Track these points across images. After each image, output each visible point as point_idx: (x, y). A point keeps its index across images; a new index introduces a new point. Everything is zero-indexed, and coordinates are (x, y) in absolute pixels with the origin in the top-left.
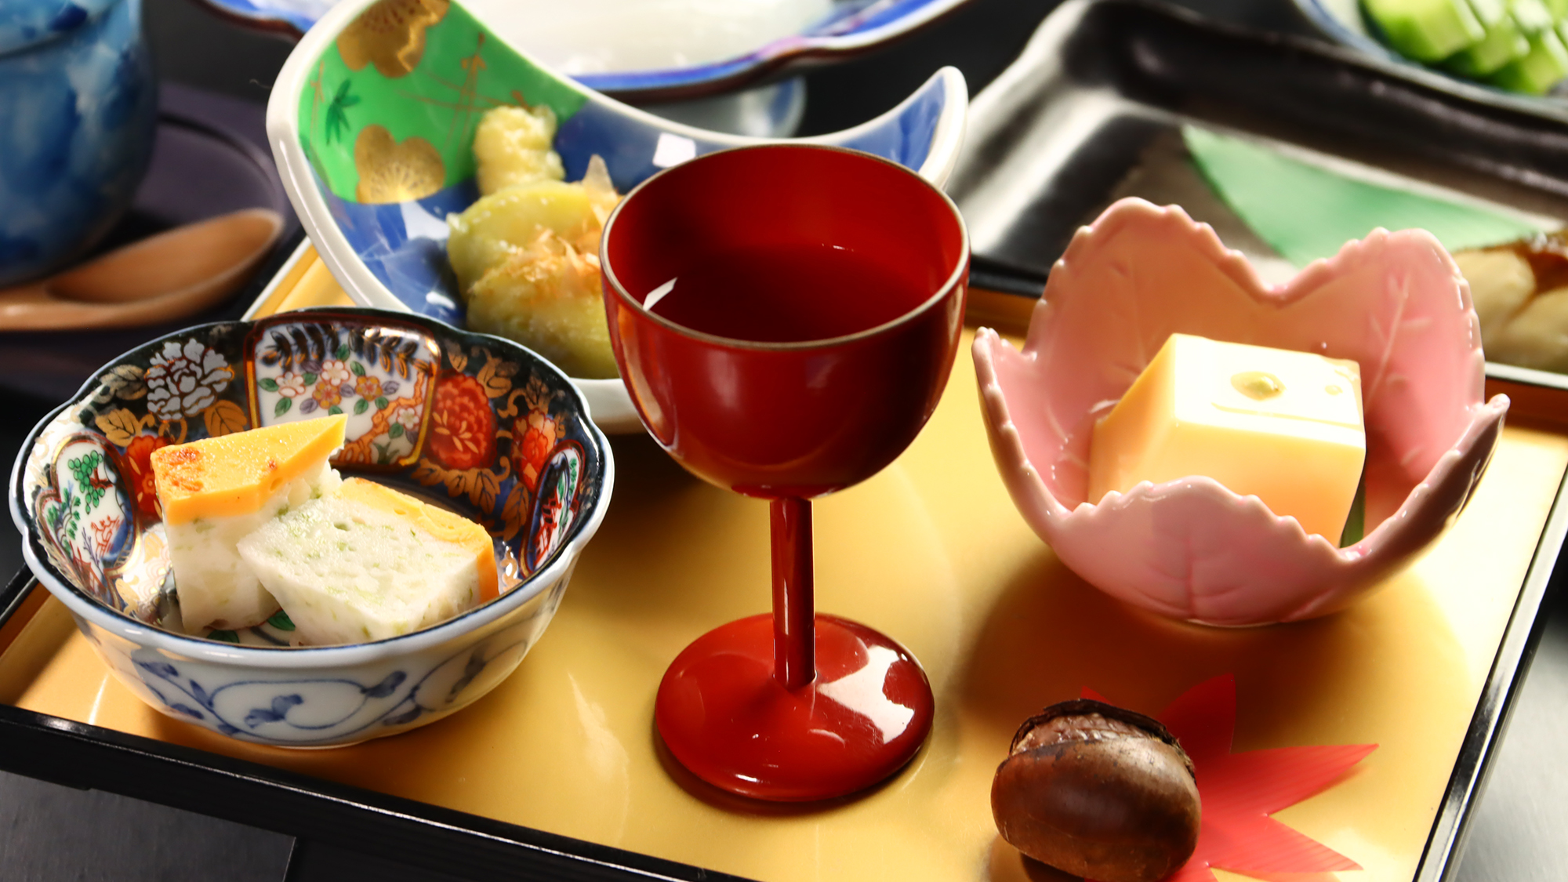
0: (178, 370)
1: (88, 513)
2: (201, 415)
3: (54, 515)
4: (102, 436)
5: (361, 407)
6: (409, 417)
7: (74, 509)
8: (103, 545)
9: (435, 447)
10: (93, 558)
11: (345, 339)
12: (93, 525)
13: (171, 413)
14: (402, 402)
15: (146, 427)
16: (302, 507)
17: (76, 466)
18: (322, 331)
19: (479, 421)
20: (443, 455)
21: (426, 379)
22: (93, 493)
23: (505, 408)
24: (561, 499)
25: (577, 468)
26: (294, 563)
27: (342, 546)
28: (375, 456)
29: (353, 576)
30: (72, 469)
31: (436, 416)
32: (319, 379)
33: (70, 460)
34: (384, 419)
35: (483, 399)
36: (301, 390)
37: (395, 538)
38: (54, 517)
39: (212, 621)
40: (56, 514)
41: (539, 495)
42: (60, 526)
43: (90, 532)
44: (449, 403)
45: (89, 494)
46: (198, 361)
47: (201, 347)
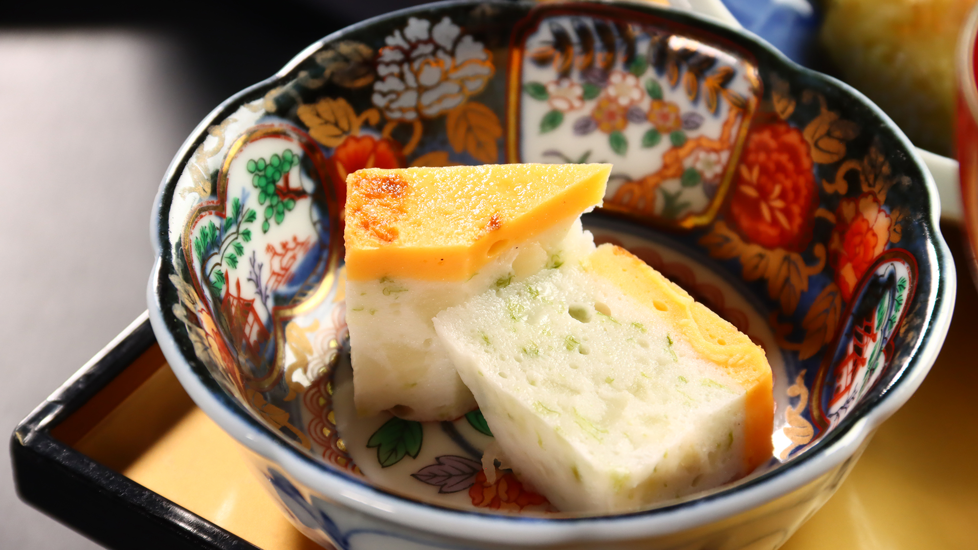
0: (420, 56)
1: (265, 232)
2: (442, 118)
3: (210, 236)
4: (303, 131)
5: (651, 139)
6: (709, 164)
7: (243, 227)
8: (278, 275)
9: (736, 210)
10: (260, 292)
11: (643, 48)
12: (270, 249)
13: (402, 110)
14: (704, 143)
15: (366, 125)
16: (531, 279)
17: (258, 170)
18: (615, 33)
19: (796, 189)
20: (745, 222)
21: (739, 120)
22: (277, 205)
23: (831, 180)
24: (878, 328)
25: (904, 294)
26: (502, 358)
27: (570, 343)
28: (659, 205)
29: (575, 391)
30: (252, 172)
31: (744, 171)
32: (602, 95)
33: (251, 160)
34: (678, 160)
35: (806, 163)
36: (577, 103)
37: (644, 345)
38: (209, 240)
39: (393, 405)
40: (213, 235)
41: (854, 310)
42: (216, 251)
43: (263, 258)
44: (762, 157)
45: (271, 206)
46: (449, 47)
47: (455, 31)
